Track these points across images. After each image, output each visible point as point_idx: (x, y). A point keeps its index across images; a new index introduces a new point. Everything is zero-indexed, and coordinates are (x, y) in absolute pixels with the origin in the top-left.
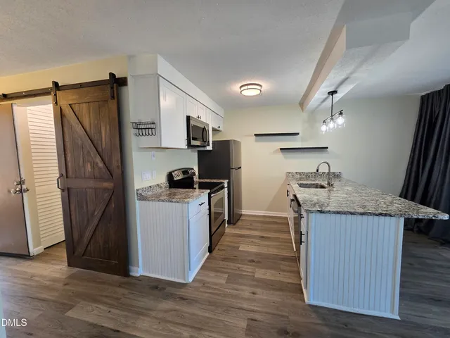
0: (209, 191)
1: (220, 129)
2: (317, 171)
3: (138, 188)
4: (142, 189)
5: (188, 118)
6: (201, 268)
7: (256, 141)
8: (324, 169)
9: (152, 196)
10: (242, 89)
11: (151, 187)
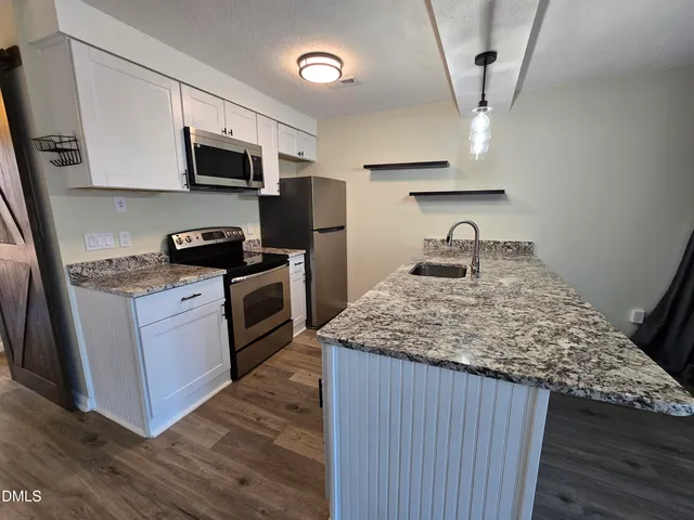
0: (225, 272)
1: (305, 157)
2: (448, 238)
3: (70, 264)
4: (83, 266)
5: (186, 131)
6: (196, 411)
7: (372, 179)
8: (464, 234)
9: (113, 277)
10: (303, 63)
11: (110, 261)
